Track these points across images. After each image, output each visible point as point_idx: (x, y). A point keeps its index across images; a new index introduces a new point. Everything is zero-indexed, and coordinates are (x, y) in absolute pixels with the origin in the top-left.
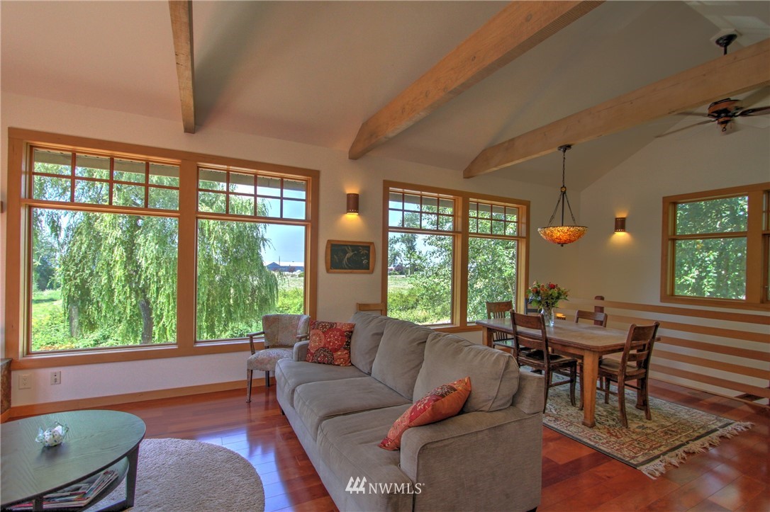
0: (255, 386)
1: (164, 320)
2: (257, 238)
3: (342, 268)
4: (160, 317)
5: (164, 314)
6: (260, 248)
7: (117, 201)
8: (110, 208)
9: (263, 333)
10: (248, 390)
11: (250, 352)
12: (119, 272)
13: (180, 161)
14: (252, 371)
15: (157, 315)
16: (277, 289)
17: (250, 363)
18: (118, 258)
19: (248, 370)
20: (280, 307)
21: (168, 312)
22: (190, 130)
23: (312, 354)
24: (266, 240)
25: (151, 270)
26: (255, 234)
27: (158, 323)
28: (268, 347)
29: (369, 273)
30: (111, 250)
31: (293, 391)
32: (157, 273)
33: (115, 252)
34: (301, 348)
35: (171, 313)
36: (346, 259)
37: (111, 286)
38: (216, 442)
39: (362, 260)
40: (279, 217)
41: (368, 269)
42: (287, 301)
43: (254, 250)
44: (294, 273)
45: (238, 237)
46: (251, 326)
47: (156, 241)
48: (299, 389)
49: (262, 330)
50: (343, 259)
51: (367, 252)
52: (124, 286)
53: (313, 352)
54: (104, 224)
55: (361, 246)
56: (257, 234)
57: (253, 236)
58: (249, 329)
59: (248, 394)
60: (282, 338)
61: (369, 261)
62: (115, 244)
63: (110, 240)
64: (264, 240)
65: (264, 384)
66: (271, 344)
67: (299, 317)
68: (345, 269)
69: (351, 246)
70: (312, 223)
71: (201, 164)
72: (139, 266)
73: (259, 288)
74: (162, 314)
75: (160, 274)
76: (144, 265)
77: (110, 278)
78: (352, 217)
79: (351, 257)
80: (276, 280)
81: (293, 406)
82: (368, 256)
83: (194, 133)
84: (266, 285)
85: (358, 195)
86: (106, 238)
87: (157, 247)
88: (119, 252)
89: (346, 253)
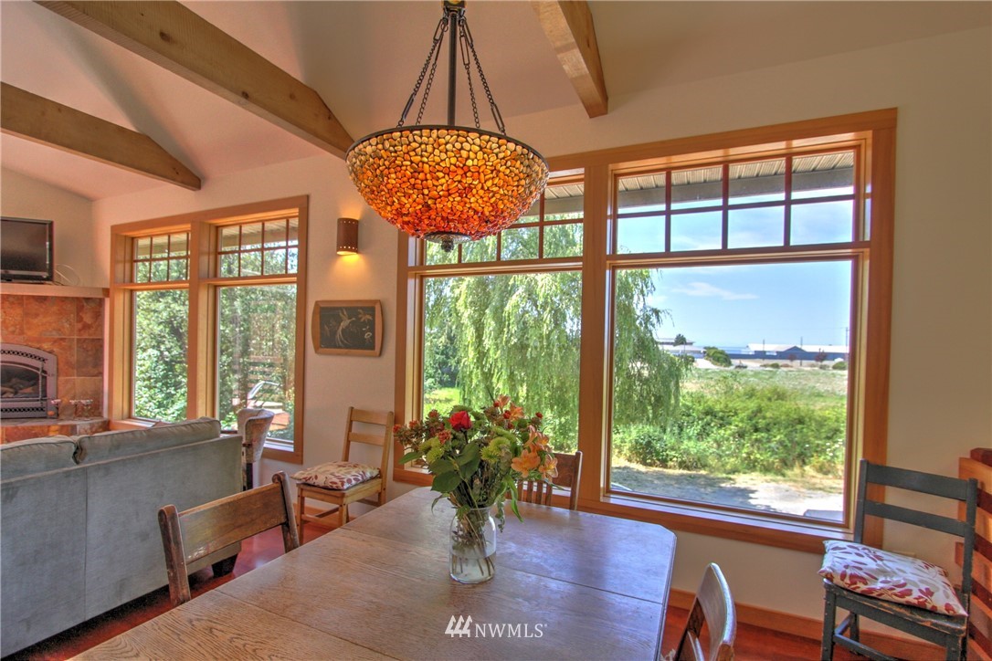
3: (335, 347)
29: (374, 356)
36: (340, 331)
39: (364, 333)
41: (372, 347)
50: (336, 331)
51: (370, 318)
55: (361, 308)
61: (374, 334)
68: (340, 347)
69: (346, 308)
78: (350, 260)
79: (347, 327)
82: (372, 324)
85: (356, 221)
89: (339, 321)
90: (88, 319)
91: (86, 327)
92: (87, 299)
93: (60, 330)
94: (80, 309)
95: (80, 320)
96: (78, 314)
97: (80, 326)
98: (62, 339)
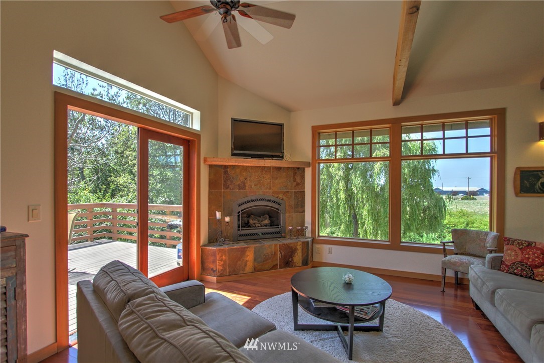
0: (448, 281)
1: (366, 226)
2: (429, 170)
3: (535, 192)
4: (363, 224)
5: (366, 222)
6: (430, 177)
7: (339, 155)
8: (336, 160)
9: (453, 242)
10: (443, 282)
11: (443, 255)
12: (342, 195)
13: (390, 125)
14: (445, 269)
15: (361, 223)
16: (445, 209)
17: (444, 263)
18: (341, 188)
19: (442, 268)
20: (447, 224)
21: (368, 221)
22: (396, 103)
23: (507, 266)
24: (435, 171)
25: (360, 195)
26: (427, 167)
27: (362, 227)
28: (457, 254)
30: (338, 183)
31: (493, 292)
32: (362, 196)
33: (340, 184)
34: (493, 260)
35: (370, 222)
37: (338, 204)
38: (426, 313)
40: (465, 152)
42: (452, 220)
43: (426, 179)
44: (457, 196)
45: (413, 170)
46: (422, 237)
47: (361, 177)
48: (500, 292)
49: (452, 240)
50: (536, 183)
52: (344, 204)
53: (509, 264)
54: (334, 168)
56: (428, 167)
57: (425, 168)
58: (421, 239)
59: (442, 286)
60: (470, 248)
62: (340, 179)
63: (337, 177)
64: (434, 170)
65: (453, 281)
66: (460, 252)
67: (486, 234)
70: (498, 154)
71: (403, 124)
72: (353, 193)
73: (429, 208)
74: (364, 222)
75: (364, 197)
76: (356, 192)
77: (338, 199)
80: (444, 202)
81: (495, 306)
83: (399, 105)
84: (436, 206)
86: (335, 176)
87: (362, 180)
88: (342, 184)
89: (539, 178)
90: (298, 180)
91: (298, 184)
92: (298, 168)
93: (286, 186)
94: (295, 174)
95: (295, 181)
96: (294, 178)
97: (295, 184)
98: (288, 192)
